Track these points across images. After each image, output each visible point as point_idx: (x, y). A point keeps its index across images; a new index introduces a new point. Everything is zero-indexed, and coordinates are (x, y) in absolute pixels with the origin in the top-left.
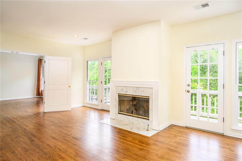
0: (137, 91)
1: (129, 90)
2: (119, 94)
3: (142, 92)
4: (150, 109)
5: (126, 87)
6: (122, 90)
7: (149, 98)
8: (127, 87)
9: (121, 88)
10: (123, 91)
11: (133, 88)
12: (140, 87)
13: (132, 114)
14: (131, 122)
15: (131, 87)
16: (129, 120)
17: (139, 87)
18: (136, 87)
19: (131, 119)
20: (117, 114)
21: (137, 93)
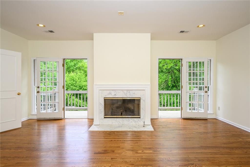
1: (119, 93)
2: (105, 98)
3: (133, 94)
7: (140, 99)
8: (116, 91)
9: (108, 92)
11: (123, 91)
12: (131, 90)
13: (122, 116)
14: (121, 123)
15: (121, 91)
16: (118, 122)
18: (127, 90)
19: (121, 120)
20: (103, 119)
21: (127, 95)
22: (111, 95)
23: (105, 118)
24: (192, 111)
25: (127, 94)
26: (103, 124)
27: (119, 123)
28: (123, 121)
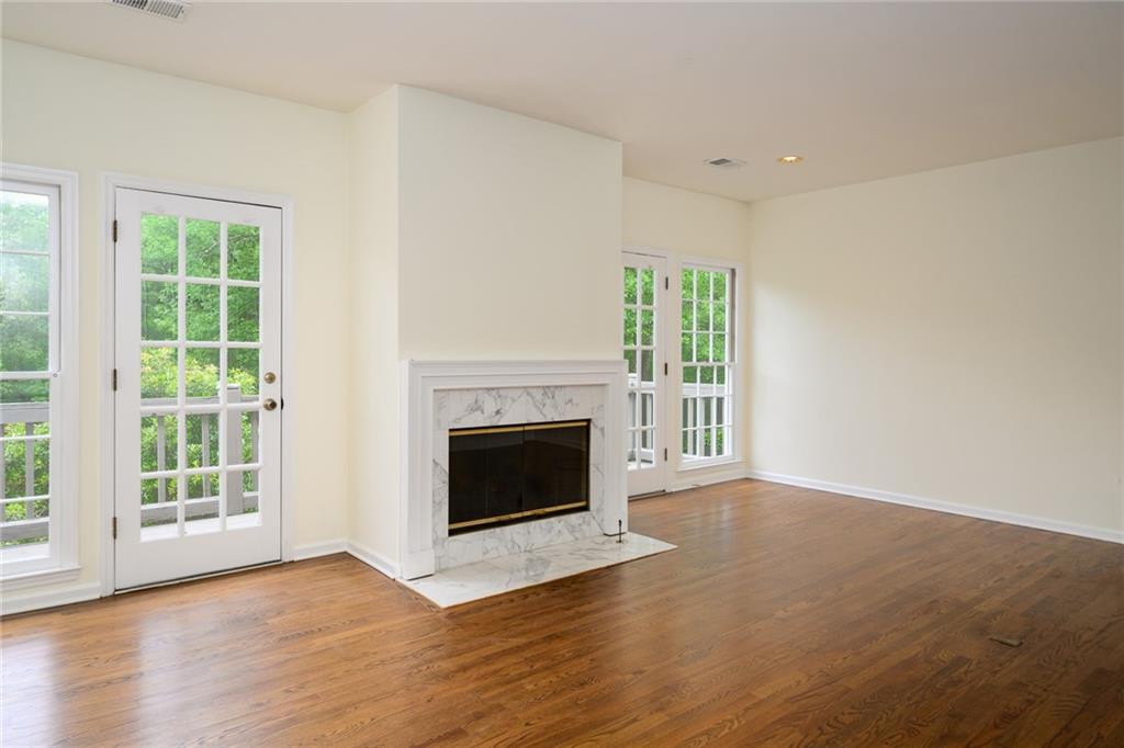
0: (548, 401)
1: (514, 401)
2: (452, 434)
3: (567, 403)
4: (594, 465)
5: (498, 388)
6: (477, 407)
7: (586, 423)
8: (502, 392)
9: (469, 398)
10: (479, 412)
11: (529, 394)
12: (561, 387)
13: (520, 511)
15: (521, 390)
16: (510, 545)
17: (556, 387)
18: (543, 387)
19: (519, 533)
20: (444, 540)
21: (545, 411)
22: (483, 412)
23: (452, 533)
24: (639, 466)
25: (544, 405)
26: (443, 567)
27: (513, 547)
28: (529, 533)
